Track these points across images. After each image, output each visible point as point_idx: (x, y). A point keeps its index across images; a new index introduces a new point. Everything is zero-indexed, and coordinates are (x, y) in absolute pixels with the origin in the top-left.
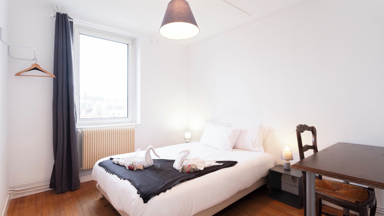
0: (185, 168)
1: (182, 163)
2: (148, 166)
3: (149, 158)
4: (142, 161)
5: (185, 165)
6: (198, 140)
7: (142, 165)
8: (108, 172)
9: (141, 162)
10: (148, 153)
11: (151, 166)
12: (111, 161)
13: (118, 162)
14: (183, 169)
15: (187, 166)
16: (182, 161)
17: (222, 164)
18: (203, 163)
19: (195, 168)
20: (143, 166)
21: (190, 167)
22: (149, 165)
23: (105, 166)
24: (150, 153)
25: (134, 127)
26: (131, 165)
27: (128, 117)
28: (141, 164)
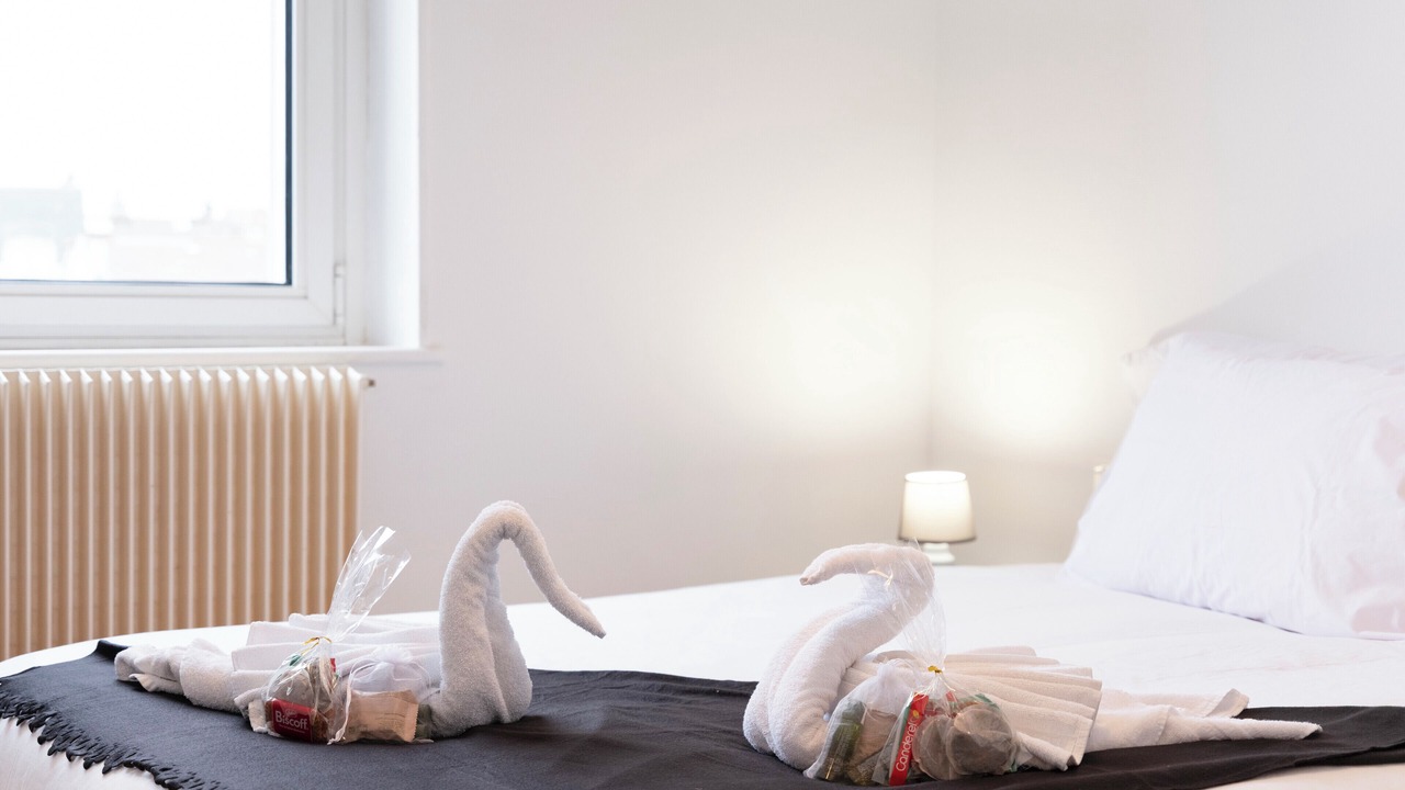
0: (869, 737)
1: (842, 691)
2: (480, 717)
3: (483, 631)
4: (409, 659)
5: (871, 704)
6: (1054, 544)
7: (407, 697)
8: (70, 757)
9: (398, 670)
10: (473, 580)
11: (507, 717)
12: (102, 668)
13: (169, 671)
14: (846, 747)
15: (894, 718)
16: (841, 662)
17: (1309, 727)
18: (1078, 698)
19: (982, 734)
20: (426, 714)
21: (930, 720)
22: (490, 705)
23: (43, 708)
24: (491, 576)
25: (355, 376)
26: (295, 685)
27: (289, 282)
28: (405, 684)
